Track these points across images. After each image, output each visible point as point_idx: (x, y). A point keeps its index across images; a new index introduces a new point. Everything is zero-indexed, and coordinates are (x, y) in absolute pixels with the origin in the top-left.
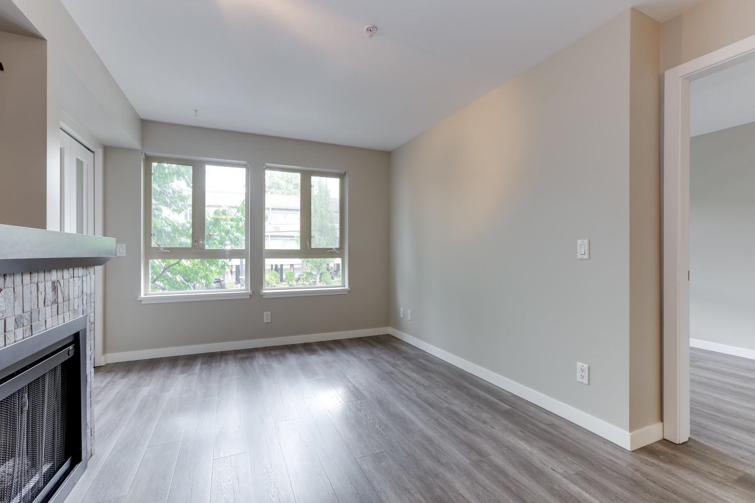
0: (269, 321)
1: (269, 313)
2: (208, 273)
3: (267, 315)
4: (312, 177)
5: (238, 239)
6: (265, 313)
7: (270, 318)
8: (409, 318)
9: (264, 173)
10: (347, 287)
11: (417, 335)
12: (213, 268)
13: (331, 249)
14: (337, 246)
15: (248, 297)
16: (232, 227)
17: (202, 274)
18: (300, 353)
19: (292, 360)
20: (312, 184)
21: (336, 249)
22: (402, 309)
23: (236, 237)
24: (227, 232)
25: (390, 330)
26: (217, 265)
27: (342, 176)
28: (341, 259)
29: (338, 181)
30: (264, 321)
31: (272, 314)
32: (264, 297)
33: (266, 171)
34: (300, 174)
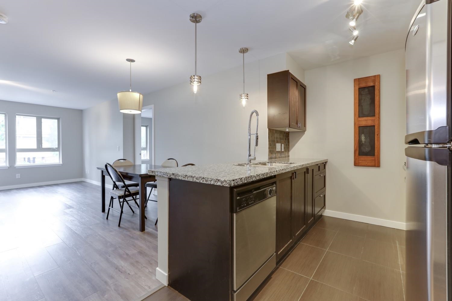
0: (19, 177)
1: (19, 174)
3: (18, 175)
4: (42, 119)
6: (17, 175)
8: (88, 173)
10: (61, 163)
11: (90, 179)
13: (53, 148)
14: (56, 147)
15: (8, 168)
19: (31, 190)
20: (42, 122)
22: (86, 170)
25: (83, 179)
27: (58, 119)
28: (58, 152)
29: (56, 121)
30: (17, 178)
31: (21, 175)
32: (16, 168)
33: (17, 116)
34: (35, 118)
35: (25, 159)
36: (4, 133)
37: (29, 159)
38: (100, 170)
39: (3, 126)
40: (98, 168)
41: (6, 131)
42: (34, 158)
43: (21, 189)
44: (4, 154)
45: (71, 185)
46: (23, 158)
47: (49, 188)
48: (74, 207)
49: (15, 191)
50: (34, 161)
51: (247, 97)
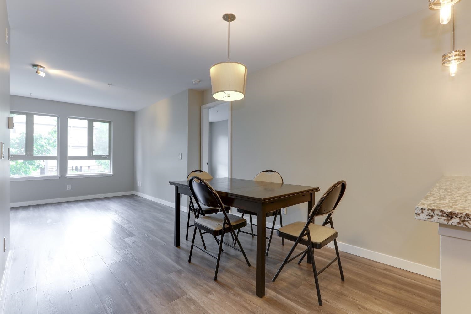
0: (70, 189)
2: (27, 169)
4: (94, 122)
5: (49, 150)
6: (68, 186)
7: (70, 187)
8: (141, 185)
9: (68, 120)
10: (112, 173)
11: (143, 193)
12: (31, 167)
13: (104, 156)
14: (108, 155)
15: (59, 178)
16: (45, 143)
17: (24, 170)
18: (86, 202)
19: (82, 204)
20: (94, 125)
21: (107, 156)
22: (138, 182)
23: (48, 149)
24: (42, 146)
25: (134, 193)
26: (34, 165)
27: (110, 123)
28: (109, 160)
29: (108, 124)
30: (67, 189)
31: (71, 186)
32: (67, 178)
33: (69, 119)
34: (87, 121)
35: (73, 167)
36: (56, 139)
37: (76, 167)
38: (174, 186)
39: (55, 131)
40: (172, 183)
41: (58, 138)
42: (81, 167)
43: (72, 203)
44: (55, 162)
45: (123, 199)
46: (72, 167)
47: (100, 202)
48: (136, 234)
49: (66, 205)
50: (81, 170)
51: (463, 57)
